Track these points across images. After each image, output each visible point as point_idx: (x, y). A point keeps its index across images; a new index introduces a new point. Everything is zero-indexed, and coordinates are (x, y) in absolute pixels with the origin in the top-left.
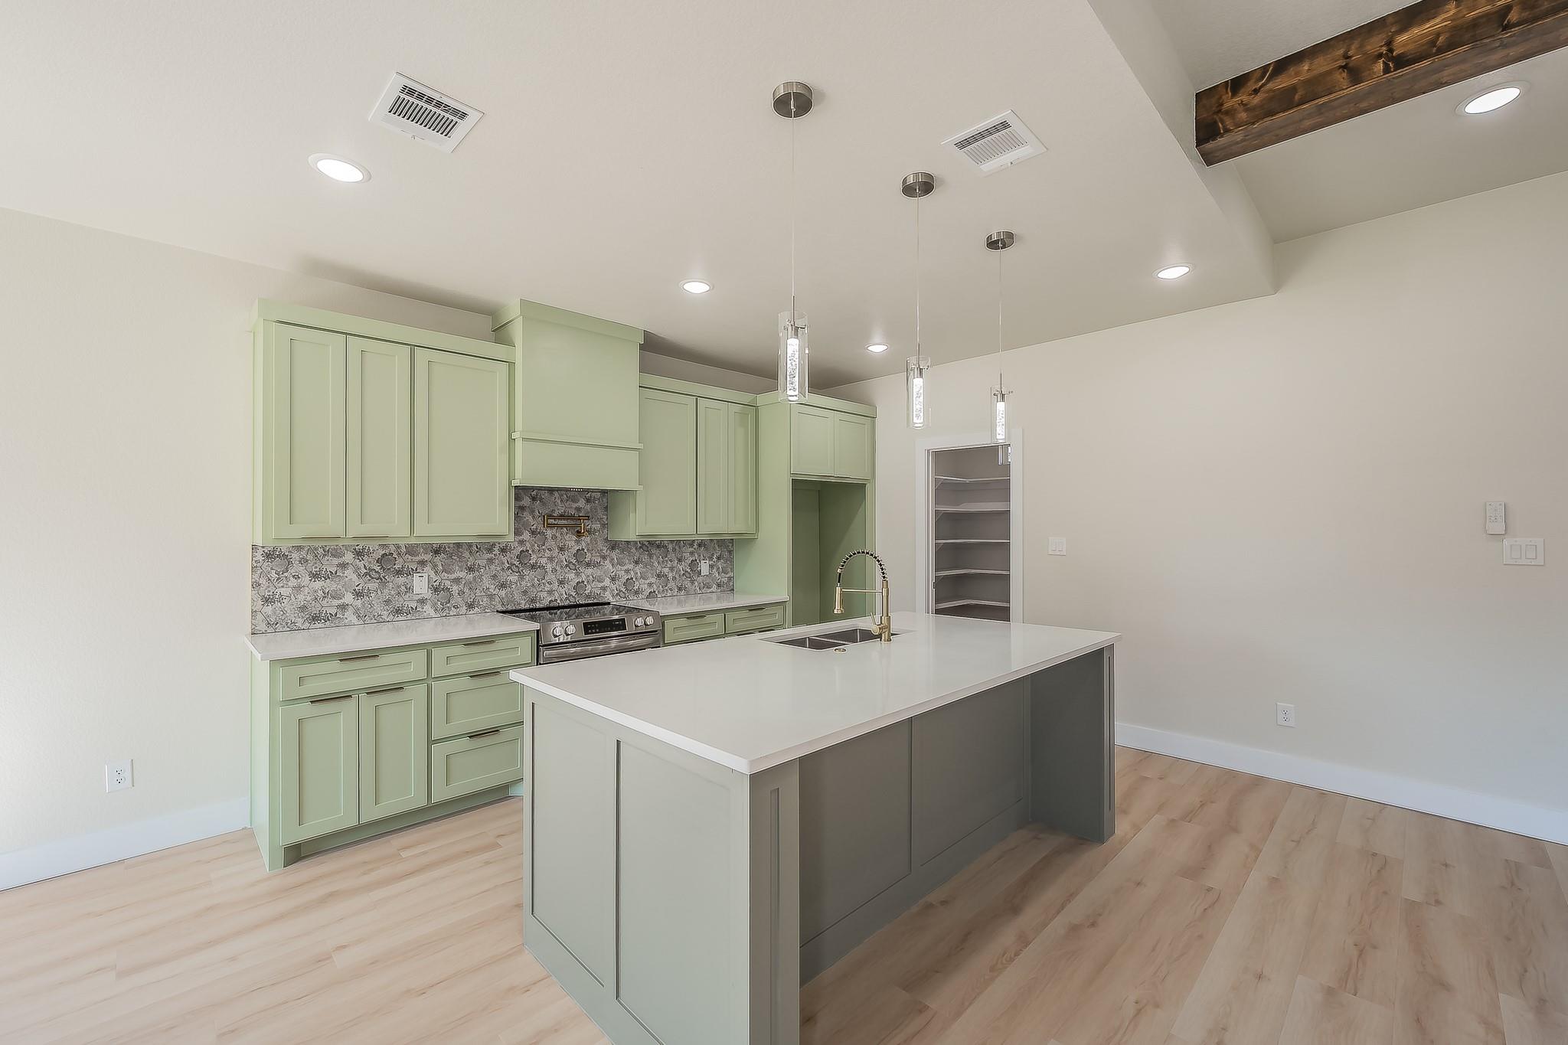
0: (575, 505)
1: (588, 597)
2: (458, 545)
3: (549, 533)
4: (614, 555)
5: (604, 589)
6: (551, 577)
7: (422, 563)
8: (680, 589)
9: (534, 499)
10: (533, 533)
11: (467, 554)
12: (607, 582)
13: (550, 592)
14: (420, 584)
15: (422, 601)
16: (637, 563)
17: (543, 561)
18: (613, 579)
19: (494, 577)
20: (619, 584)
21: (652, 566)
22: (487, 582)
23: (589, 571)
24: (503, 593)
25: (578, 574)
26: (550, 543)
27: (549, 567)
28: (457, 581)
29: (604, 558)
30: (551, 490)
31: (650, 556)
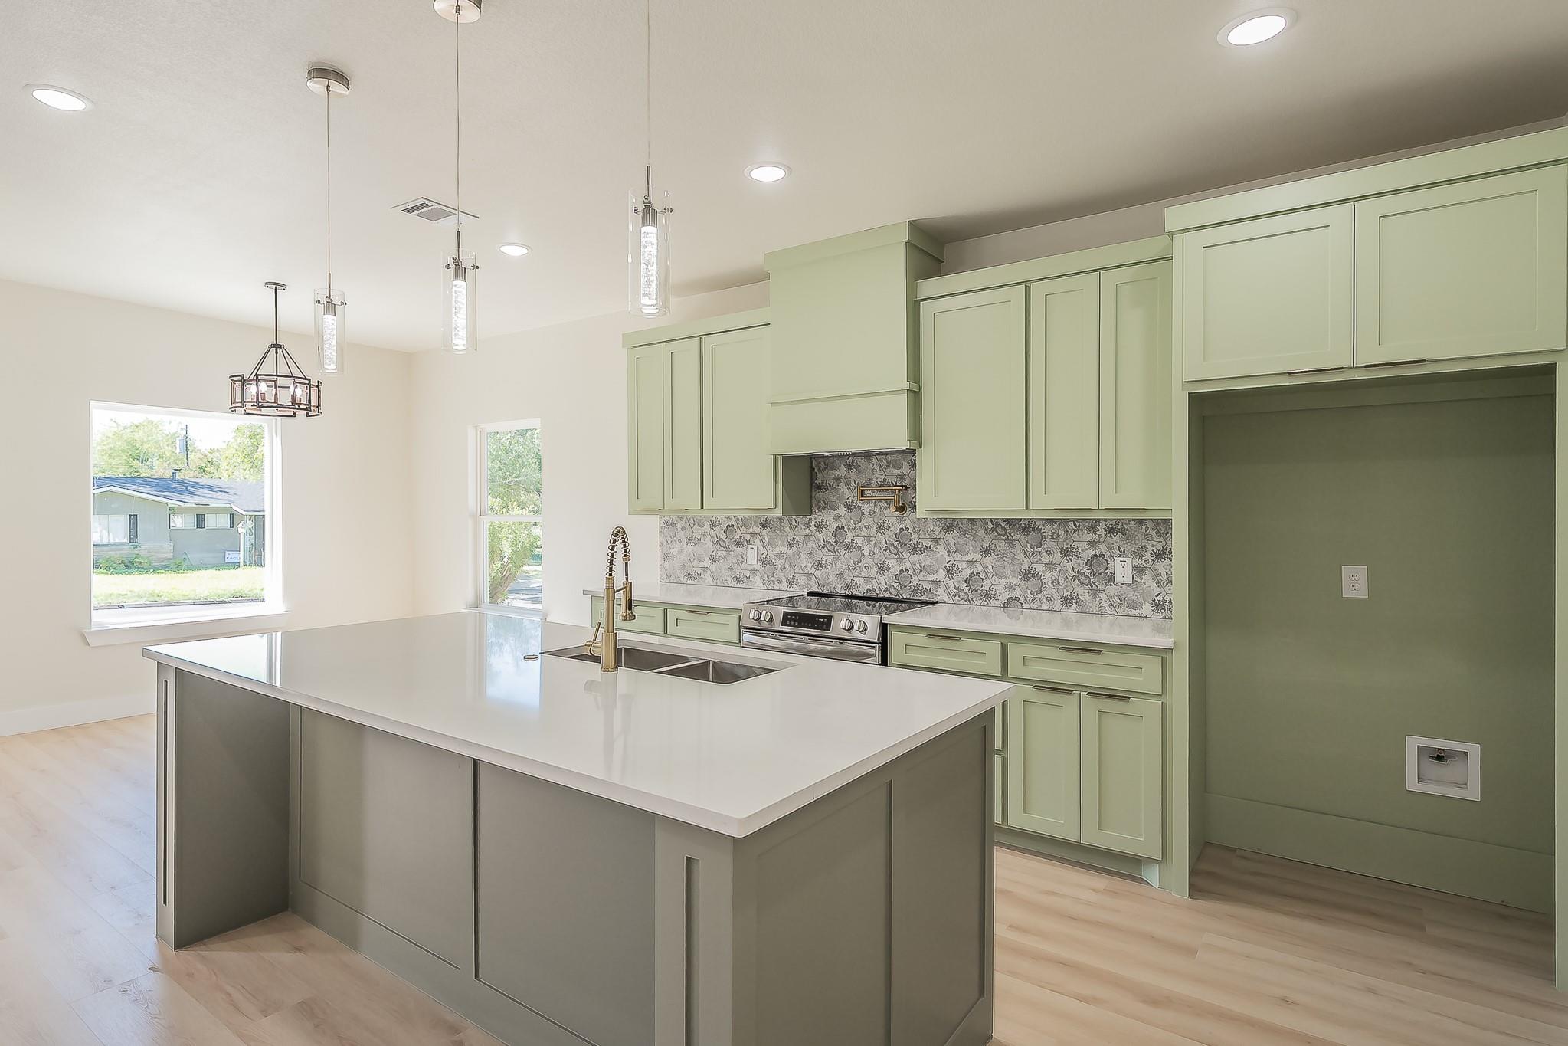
0: (897, 472)
1: (914, 591)
3: (866, 507)
4: (950, 538)
5: (936, 583)
6: (868, 560)
7: (754, 535)
9: (849, 467)
10: (849, 507)
12: (940, 575)
13: (868, 579)
14: (752, 555)
15: (753, 572)
16: (986, 551)
17: (860, 541)
18: (949, 572)
19: (811, 554)
20: (959, 580)
21: (1013, 559)
22: (804, 560)
23: (916, 558)
24: (819, 573)
25: (901, 560)
26: (868, 519)
27: (866, 548)
28: (779, 555)
29: (936, 541)
30: (868, 455)
31: (1010, 543)
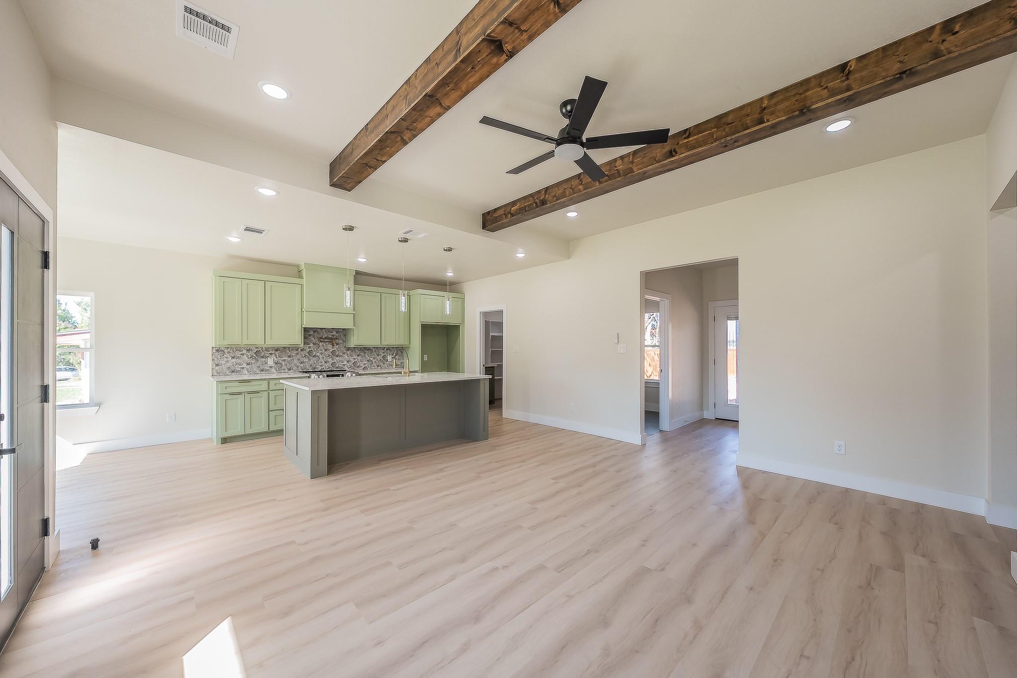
0: (332, 334)
1: (337, 368)
2: (285, 348)
3: (321, 344)
4: (348, 352)
5: (344, 365)
6: (321, 360)
7: (271, 354)
8: (378, 366)
9: (314, 332)
10: (314, 344)
11: (288, 351)
12: (345, 363)
13: (321, 366)
14: (270, 362)
15: (271, 367)
16: (358, 356)
17: (318, 354)
18: (348, 362)
19: (299, 359)
21: (365, 357)
22: (295, 361)
23: (338, 358)
24: (302, 365)
25: (333, 359)
26: (321, 348)
27: (321, 356)
28: (284, 360)
29: (344, 353)
31: (365, 353)
